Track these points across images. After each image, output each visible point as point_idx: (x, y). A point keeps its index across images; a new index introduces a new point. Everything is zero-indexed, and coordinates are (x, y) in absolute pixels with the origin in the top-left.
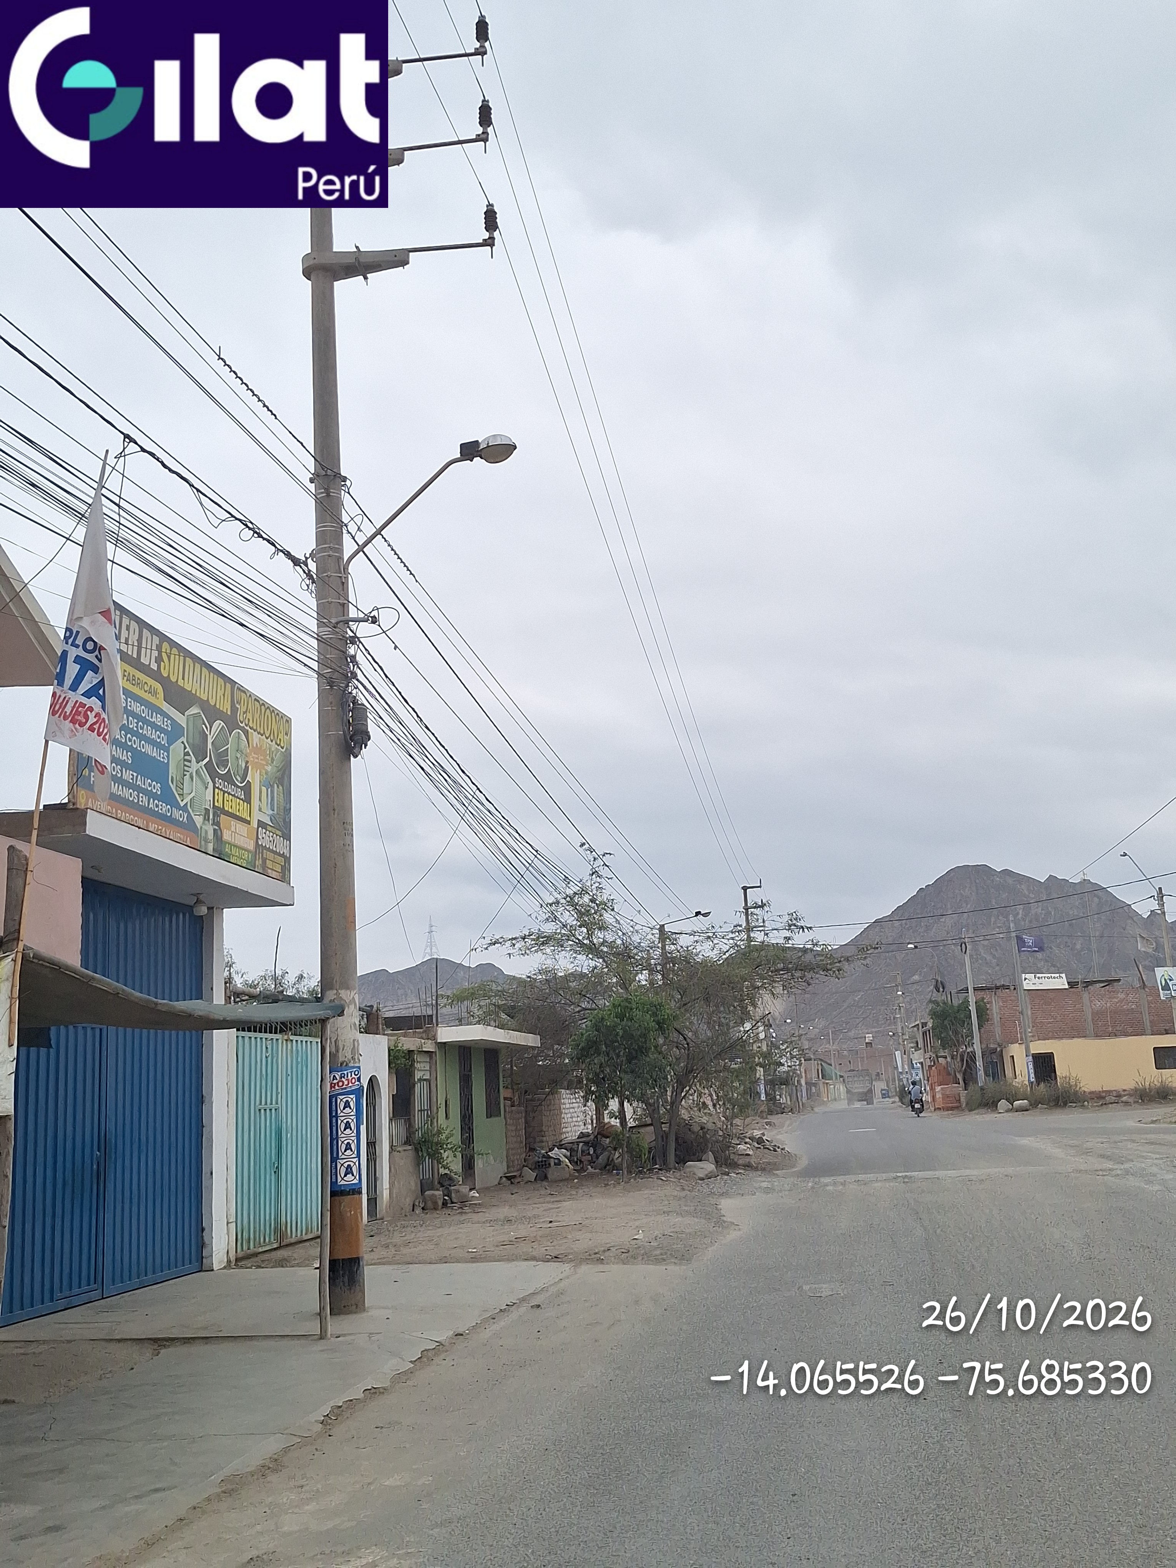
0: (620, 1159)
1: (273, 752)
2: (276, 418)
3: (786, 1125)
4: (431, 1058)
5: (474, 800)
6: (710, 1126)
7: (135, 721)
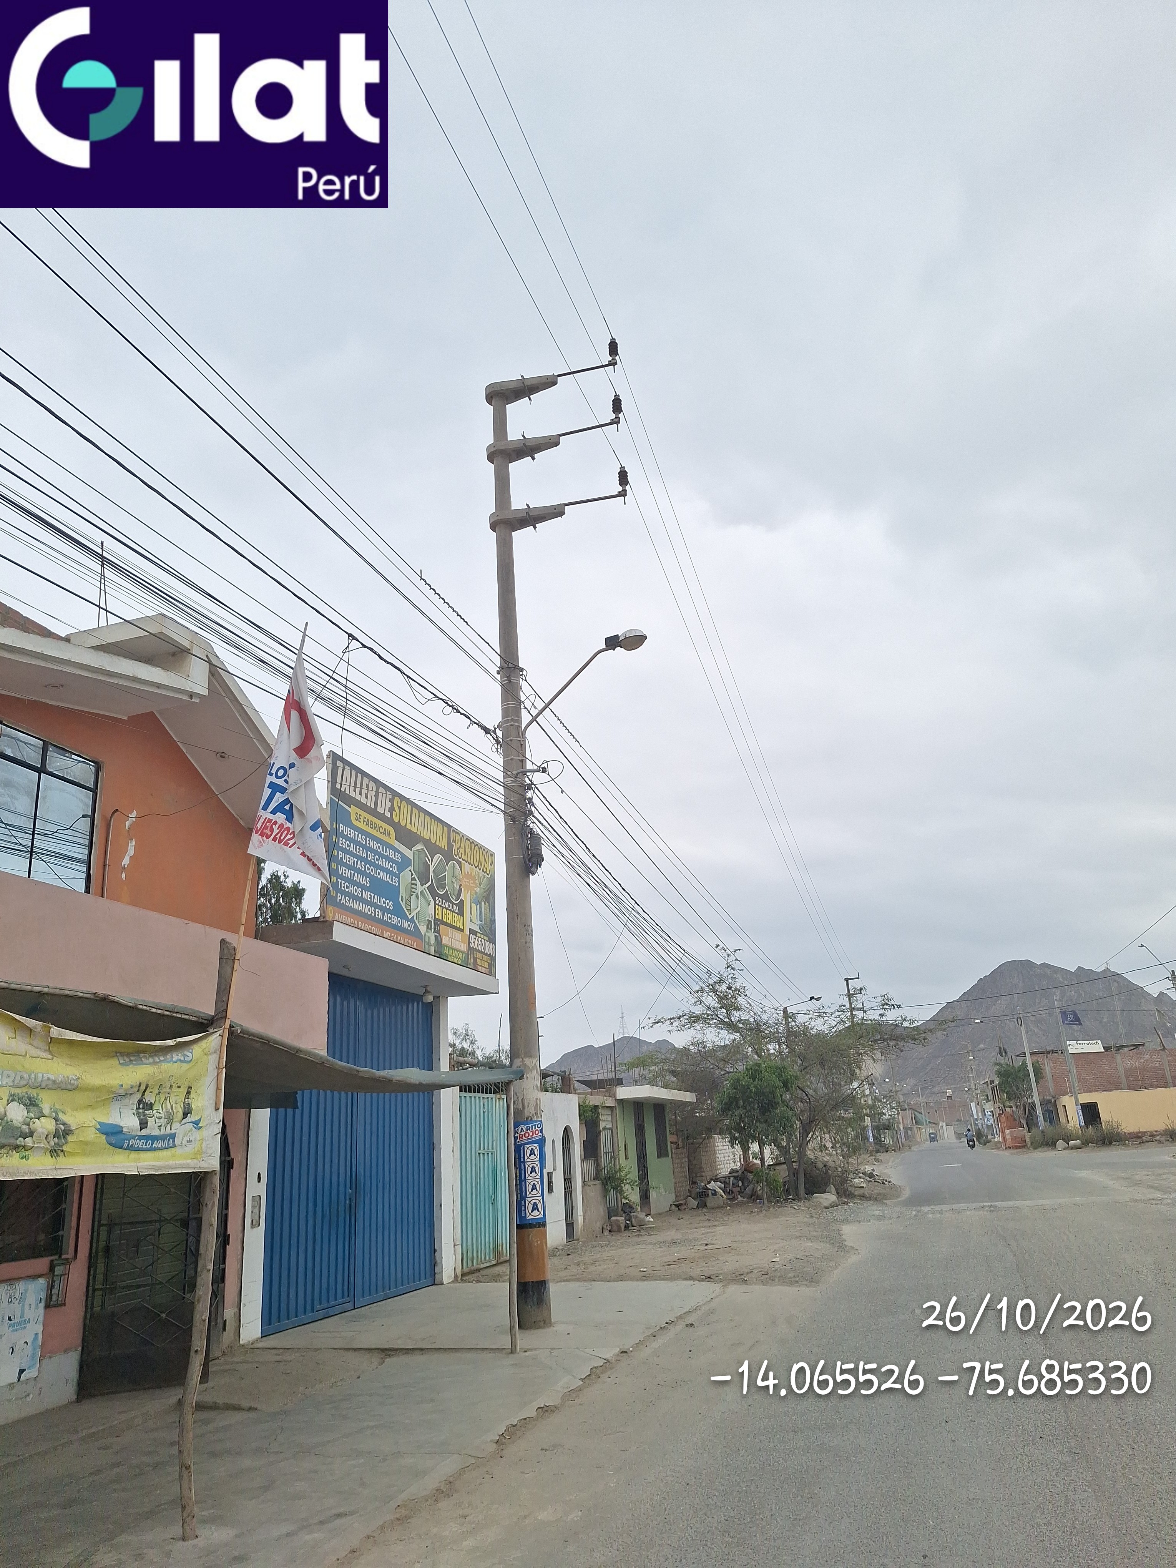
0: (761, 1192)
1: (481, 878)
2: (468, 625)
3: (891, 1162)
4: (612, 1111)
5: (633, 912)
6: (831, 1164)
7: (373, 854)
